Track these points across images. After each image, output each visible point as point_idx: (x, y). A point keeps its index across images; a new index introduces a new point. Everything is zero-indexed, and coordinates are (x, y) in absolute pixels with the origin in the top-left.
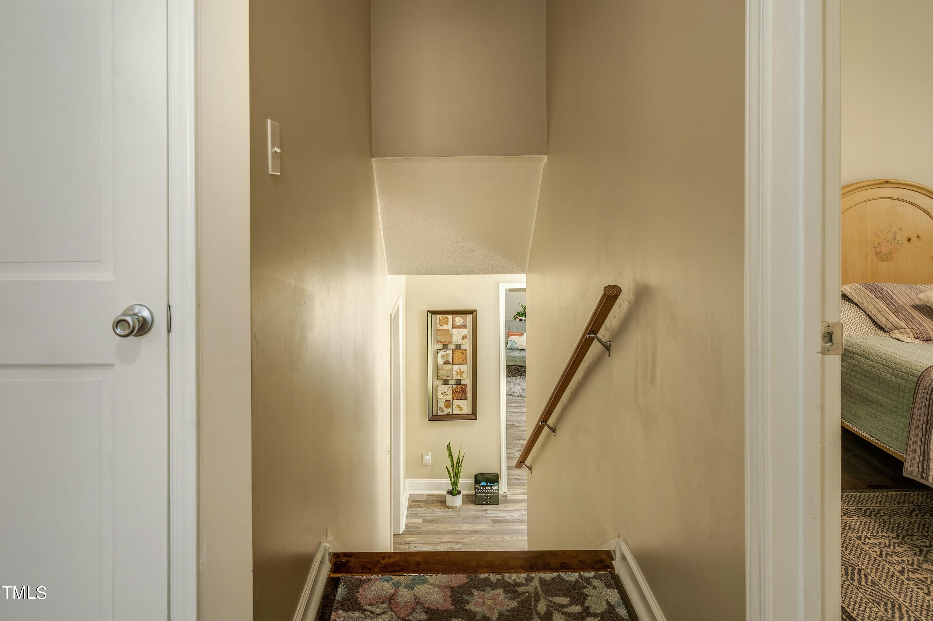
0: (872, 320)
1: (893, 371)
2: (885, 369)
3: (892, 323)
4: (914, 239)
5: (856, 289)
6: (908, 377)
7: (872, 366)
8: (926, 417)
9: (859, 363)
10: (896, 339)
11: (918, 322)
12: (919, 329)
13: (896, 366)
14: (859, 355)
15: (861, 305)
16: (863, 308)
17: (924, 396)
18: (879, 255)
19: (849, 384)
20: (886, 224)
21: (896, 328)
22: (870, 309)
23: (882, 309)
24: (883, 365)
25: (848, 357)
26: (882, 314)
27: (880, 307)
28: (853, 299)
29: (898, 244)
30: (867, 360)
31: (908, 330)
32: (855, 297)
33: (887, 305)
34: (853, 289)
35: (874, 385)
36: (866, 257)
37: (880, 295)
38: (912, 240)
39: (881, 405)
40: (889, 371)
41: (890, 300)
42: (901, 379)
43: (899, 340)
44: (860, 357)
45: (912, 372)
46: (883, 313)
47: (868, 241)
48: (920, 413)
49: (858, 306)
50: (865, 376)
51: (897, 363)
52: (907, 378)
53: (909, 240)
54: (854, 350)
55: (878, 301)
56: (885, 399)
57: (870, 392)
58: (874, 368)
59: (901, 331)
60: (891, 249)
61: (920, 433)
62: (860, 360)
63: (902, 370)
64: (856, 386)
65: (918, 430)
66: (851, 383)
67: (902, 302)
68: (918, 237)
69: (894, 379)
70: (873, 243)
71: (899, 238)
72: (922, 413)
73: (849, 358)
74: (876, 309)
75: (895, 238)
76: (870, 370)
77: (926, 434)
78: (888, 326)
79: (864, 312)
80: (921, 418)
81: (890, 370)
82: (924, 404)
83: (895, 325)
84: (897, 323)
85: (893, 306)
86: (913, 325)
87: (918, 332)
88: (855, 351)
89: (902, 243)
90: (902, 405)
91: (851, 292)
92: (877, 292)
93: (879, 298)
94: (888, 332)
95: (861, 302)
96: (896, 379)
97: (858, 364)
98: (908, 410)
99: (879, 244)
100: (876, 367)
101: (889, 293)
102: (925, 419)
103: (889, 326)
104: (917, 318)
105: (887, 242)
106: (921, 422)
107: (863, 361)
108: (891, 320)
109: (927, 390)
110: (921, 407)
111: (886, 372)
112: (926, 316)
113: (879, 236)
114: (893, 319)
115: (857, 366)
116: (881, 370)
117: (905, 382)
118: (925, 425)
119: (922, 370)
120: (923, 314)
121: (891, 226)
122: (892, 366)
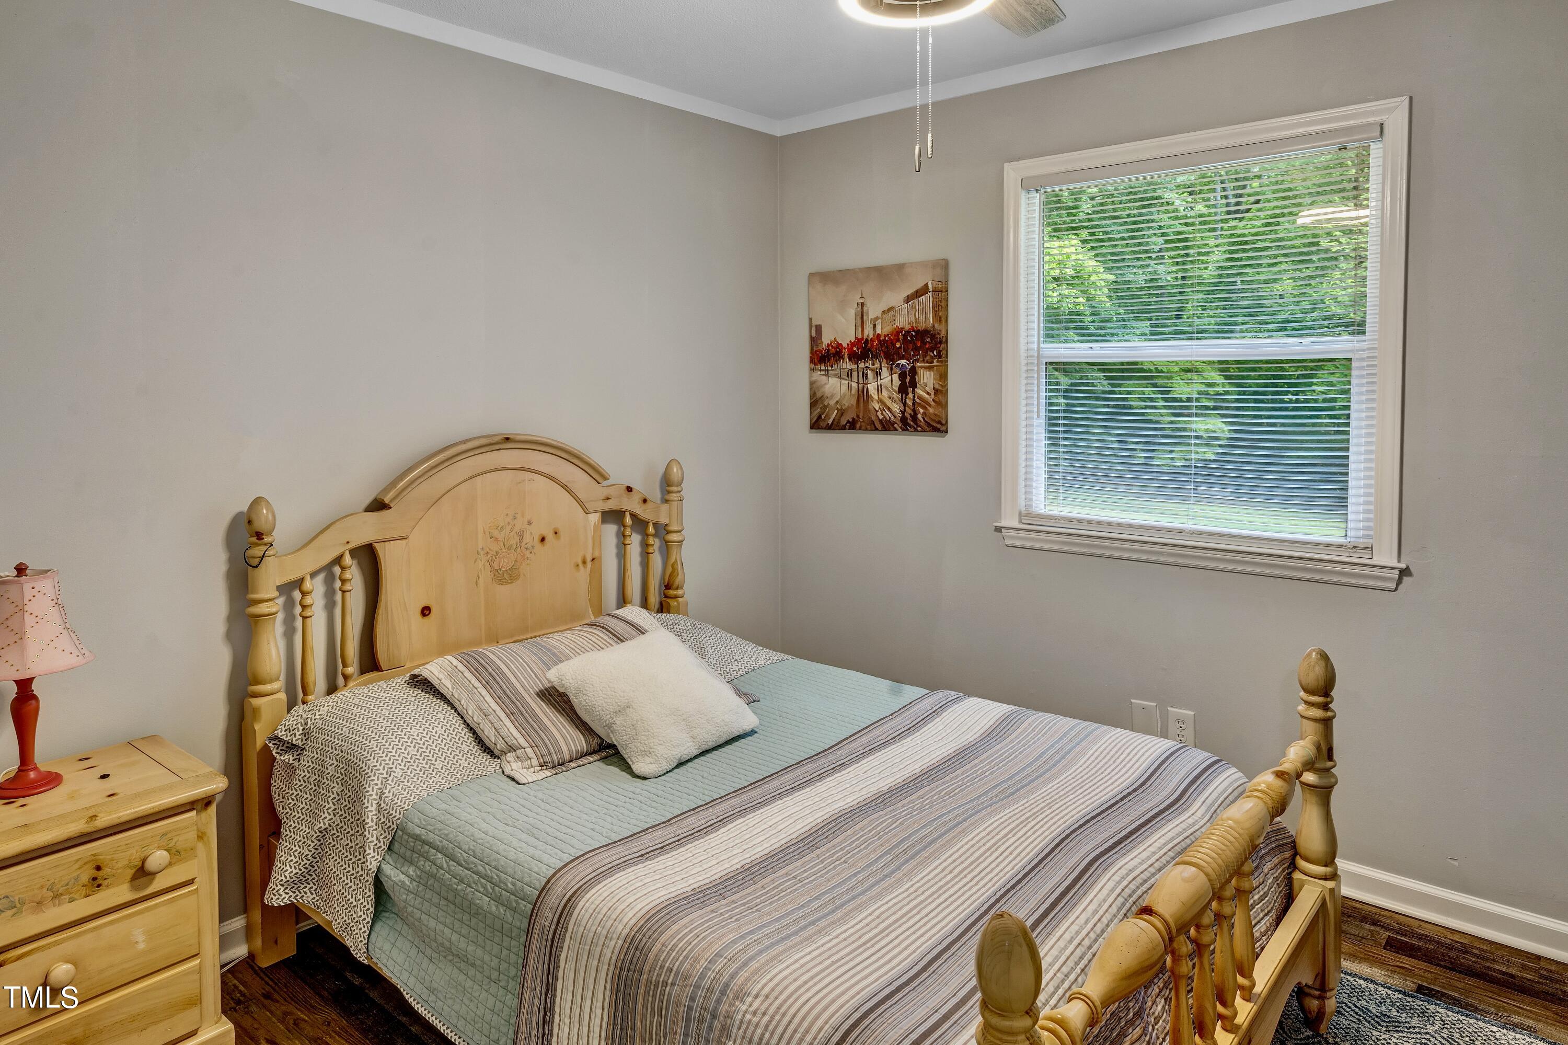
0: (473, 734)
1: (493, 889)
2: (481, 883)
3: (506, 739)
4: (550, 537)
5: (449, 669)
6: (517, 902)
7: (458, 878)
8: (543, 997)
9: (437, 870)
10: (508, 777)
11: (545, 729)
12: (546, 746)
13: (497, 876)
14: (437, 849)
15: (457, 704)
16: (459, 710)
17: (540, 949)
18: (497, 573)
19: (420, 919)
20: (507, 515)
21: (512, 749)
22: (470, 713)
23: (491, 710)
24: (476, 873)
25: (420, 855)
26: (490, 721)
27: (487, 705)
28: (444, 691)
29: (527, 549)
30: (452, 863)
31: (529, 750)
32: (446, 685)
33: (498, 699)
34: (445, 670)
35: (461, 921)
36: (477, 582)
37: (488, 677)
38: (547, 540)
39: (473, 965)
40: (485, 888)
41: (504, 687)
42: (505, 908)
43: (513, 779)
44: (439, 855)
45: (522, 890)
46: (491, 717)
47: (480, 550)
48: (535, 989)
49: (453, 707)
50: (447, 899)
51: (500, 868)
52: (514, 904)
53: (543, 540)
54: (431, 837)
55: (484, 692)
56: (479, 952)
57: (455, 937)
58: (462, 881)
59: (519, 756)
60: (516, 561)
61: (534, 1033)
62: (439, 861)
63: (507, 885)
64: (432, 923)
65: (531, 1028)
66: (424, 917)
67: (522, 689)
68: (556, 533)
69: (494, 908)
70: (487, 553)
71: (527, 538)
72: (538, 989)
73: (421, 858)
74: (481, 710)
75: (521, 540)
76: (455, 886)
77: (544, 1035)
78: (498, 747)
79: (462, 717)
80: (537, 1001)
81: (489, 885)
82: (540, 968)
83: (509, 744)
84: (512, 738)
85: (507, 701)
86: (537, 739)
87: (545, 752)
88: (432, 840)
89: (533, 547)
90: (506, 965)
91: (441, 676)
92: (485, 674)
93: (487, 685)
94: (499, 758)
95: (456, 697)
96: (497, 907)
97: (435, 871)
98: (516, 976)
99: (497, 553)
100: (466, 881)
101: (503, 673)
102: (543, 1002)
103: (501, 745)
104: (545, 720)
105: (510, 548)
106: (536, 1008)
107: (445, 866)
108: (504, 732)
109: (545, 937)
110: (536, 975)
111: (482, 890)
112: (559, 711)
113: (497, 540)
114: (506, 730)
115: (434, 876)
116: (474, 886)
117: (511, 915)
118: (542, 1014)
119: (539, 886)
120: (555, 707)
121: (515, 518)
122: (492, 878)
